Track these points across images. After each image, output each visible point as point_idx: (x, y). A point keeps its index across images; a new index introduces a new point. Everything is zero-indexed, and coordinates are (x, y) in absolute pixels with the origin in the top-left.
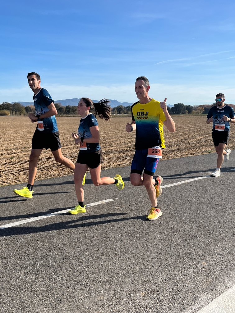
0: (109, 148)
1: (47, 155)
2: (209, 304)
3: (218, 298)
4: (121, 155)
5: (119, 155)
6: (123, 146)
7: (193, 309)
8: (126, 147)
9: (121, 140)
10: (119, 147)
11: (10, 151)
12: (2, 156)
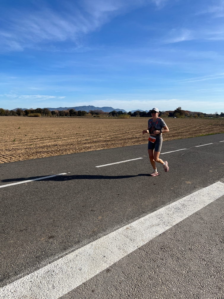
0: (98, 139)
1: (55, 143)
2: (86, 246)
3: (94, 242)
4: (104, 144)
5: (103, 143)
6: (108, 138)
7: (72, 250)
8: (109, 138)
9: (108, 133)
10: (105, 138)
11: (32, 140)
12: (26, 144)
